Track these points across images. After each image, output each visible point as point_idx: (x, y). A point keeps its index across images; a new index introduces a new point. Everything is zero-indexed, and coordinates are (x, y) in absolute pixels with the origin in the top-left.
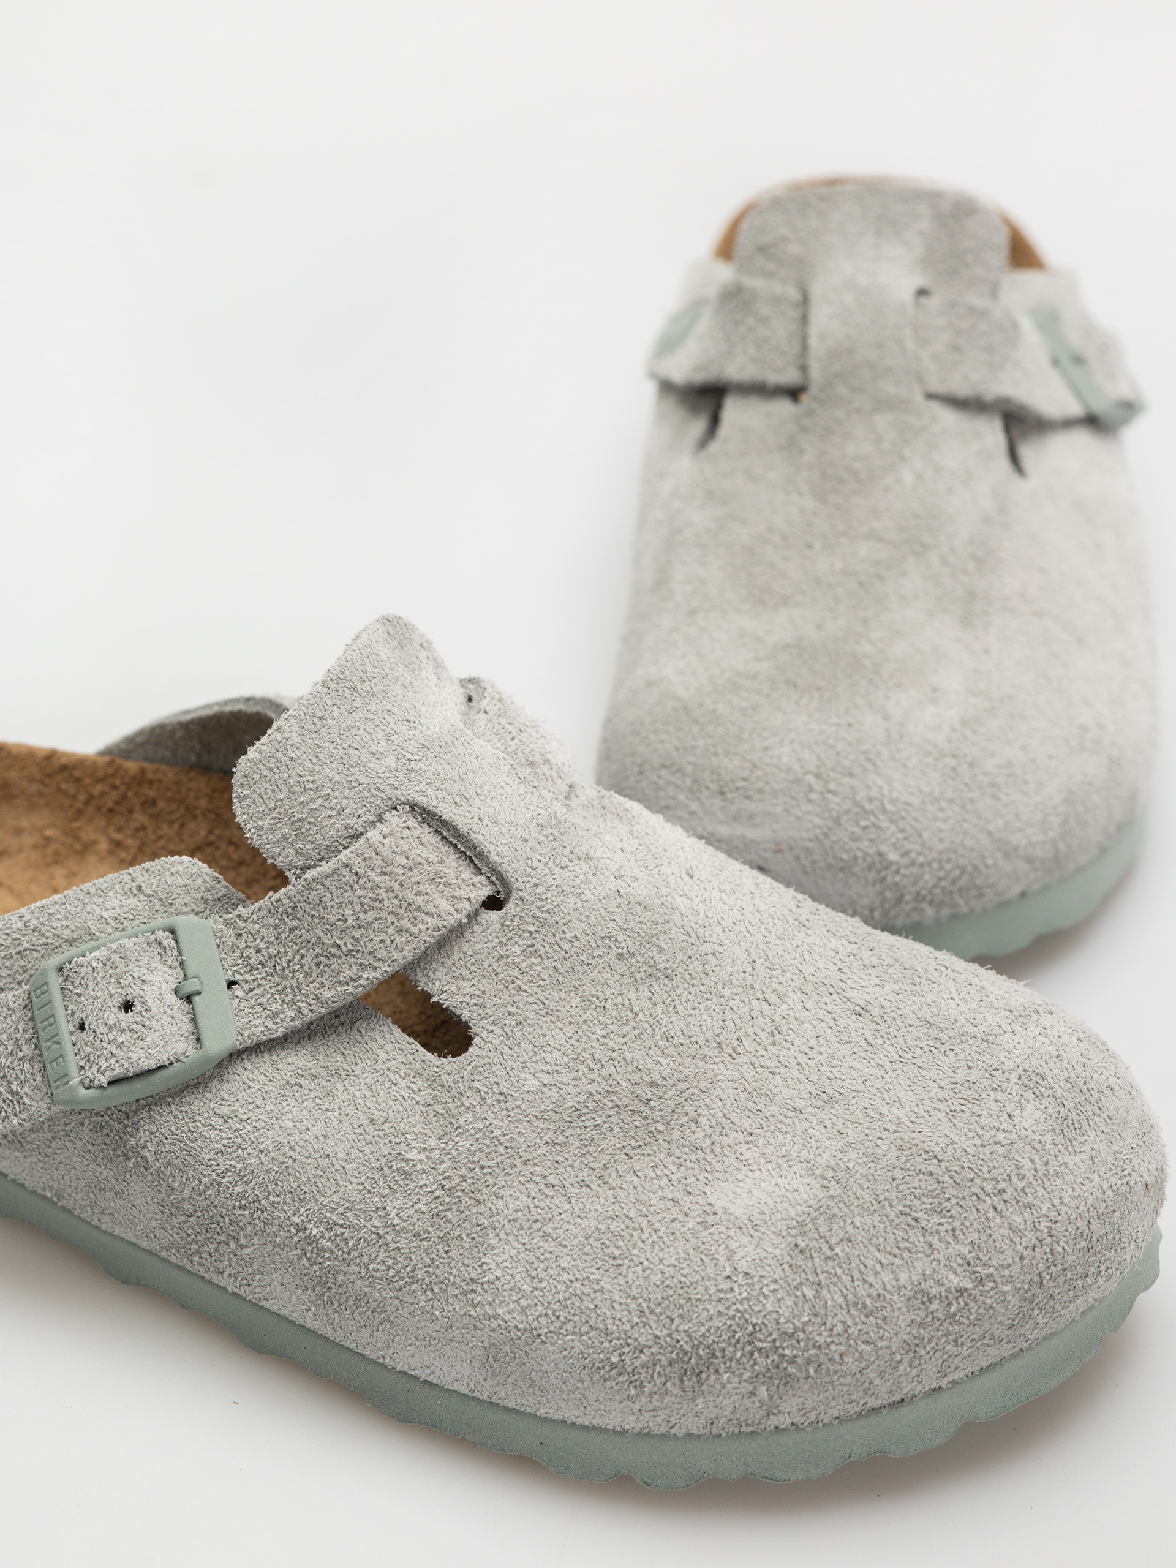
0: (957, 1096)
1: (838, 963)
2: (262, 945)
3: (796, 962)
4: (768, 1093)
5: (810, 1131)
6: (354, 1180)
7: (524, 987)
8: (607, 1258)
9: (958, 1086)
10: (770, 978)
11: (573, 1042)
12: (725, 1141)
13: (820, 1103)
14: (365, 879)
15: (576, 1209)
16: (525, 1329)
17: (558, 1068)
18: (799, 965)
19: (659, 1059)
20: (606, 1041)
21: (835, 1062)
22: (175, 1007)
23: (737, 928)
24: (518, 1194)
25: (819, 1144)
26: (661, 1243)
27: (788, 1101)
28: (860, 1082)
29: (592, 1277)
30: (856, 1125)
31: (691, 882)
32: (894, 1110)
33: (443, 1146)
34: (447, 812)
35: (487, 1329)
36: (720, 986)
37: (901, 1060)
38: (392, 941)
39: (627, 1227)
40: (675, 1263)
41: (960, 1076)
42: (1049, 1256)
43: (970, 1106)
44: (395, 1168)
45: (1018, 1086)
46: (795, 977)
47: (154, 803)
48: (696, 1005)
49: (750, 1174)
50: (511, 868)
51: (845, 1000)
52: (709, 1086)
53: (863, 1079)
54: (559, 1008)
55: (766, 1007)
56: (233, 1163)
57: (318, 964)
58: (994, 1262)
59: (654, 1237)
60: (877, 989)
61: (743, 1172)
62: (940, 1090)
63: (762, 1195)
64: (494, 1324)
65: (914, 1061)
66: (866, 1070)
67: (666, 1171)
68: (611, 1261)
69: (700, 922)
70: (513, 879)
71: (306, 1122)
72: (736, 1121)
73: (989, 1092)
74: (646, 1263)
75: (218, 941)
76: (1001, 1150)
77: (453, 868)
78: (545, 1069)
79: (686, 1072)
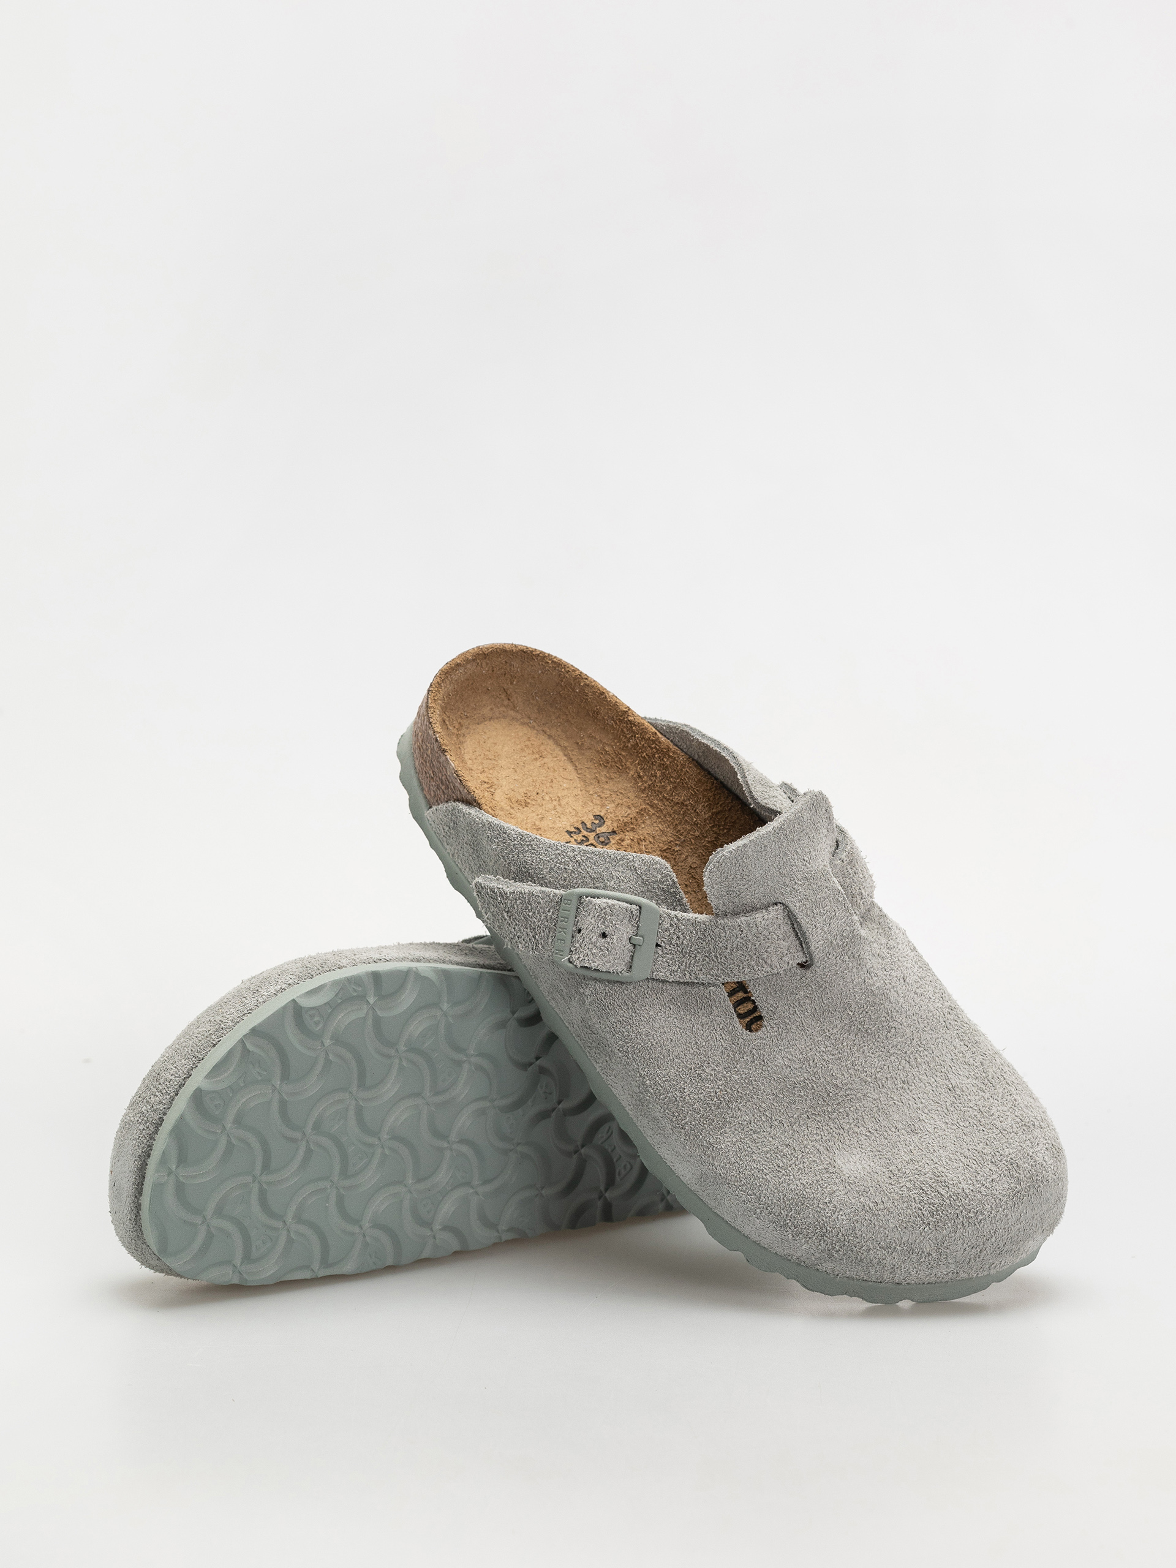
0: (974, 1158)
1: (953, 1055)
2: (681, 936)
3: (933, 1046)
4: (888, 1113)
5: (898, 1143)
6: (676, 1068)
7: (798, 1012)
8: (775, 1165)
9: (977, 1152)
10: (917, 1051)
11: (808, 1049)
12: (856, 1129)
13: (909, 1130)
14: (745, 935)
15: (772, 1133)
16: (724, 1178)
17: (795, 1059)
18: (934, 1049)
19: (845, 1073)
20: (824, 1054)
21: (926, 1111)
22: (627, 947)
23: (914, 1018)
24: (749, 1112)
25: (899, 1153)
26: (803, 1170)
27: (895, 1122)
28: (933, 1127)
29: (765, 1170)
30: (920, 1150)
31: (903, 983)
32: (941, 1151)
33: (725, 1073)
34: (801, 918)
35: (706, 1167)
36: (890, 1046)
37: (958, 1125)
38: (743, 968)
39: (792, 1154)
40: (805, 1184)
41: (979, 1148)
42: (978, 1253)
43: (977, 1166)
44: (697, 1072)
45: (1004, 1166)
46: (929, 1055)
47: (666, 768)
48: (875, 1052)
49: (860, 1153)
50: (817, 955)
51: (947, 1078)
52: (862, 1097)
53: (935, 1126)
54: (809, 1029)
55: (907, 1065)
56: (624, 1030)
57: (704, 960)
58: (951, 1248)
59: (801, 1166)
60: (965, 1078)
61: (857, 1151)
62: (967, 1151)
63: (860, 1167)
64: (711, 1167)
65: (963, 1128)
66: (938, 1122)
67: (822, 1133)
68: (777, 1167)
69: (897, 1008)
70: (816, 961)
71: (665, 1029)
72: (866, 1120)
73: (989, 1163)
74: (792, 1177)
75: (660, 922)
76: (979, 1196)
77: (788, 944)
78: (789, 1057)
79: (854, 1086)
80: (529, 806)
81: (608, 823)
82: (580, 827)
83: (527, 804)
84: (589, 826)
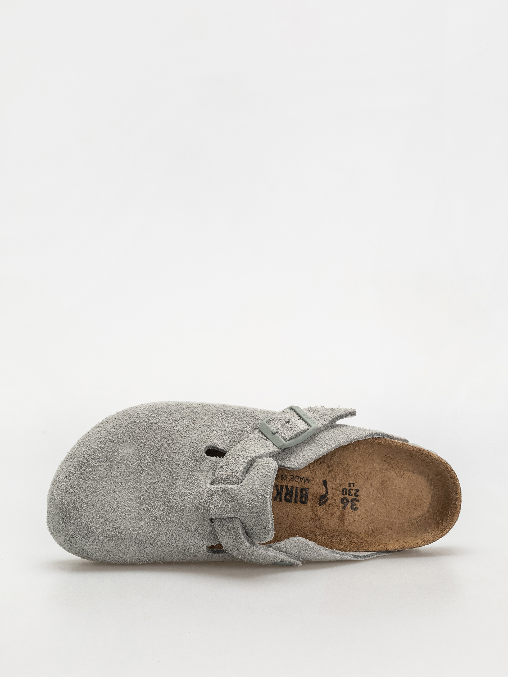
80: (381, 485)
81: (350, 510)
82: (357, 498)
83: (382, 484)
84: (355, 502)
